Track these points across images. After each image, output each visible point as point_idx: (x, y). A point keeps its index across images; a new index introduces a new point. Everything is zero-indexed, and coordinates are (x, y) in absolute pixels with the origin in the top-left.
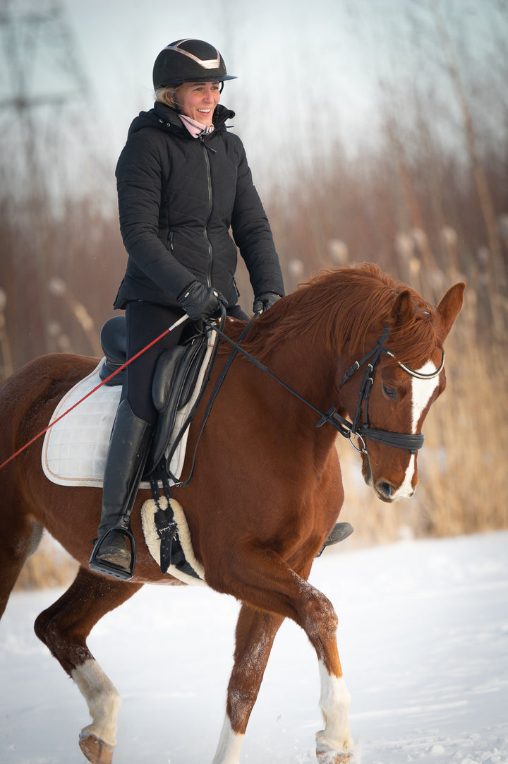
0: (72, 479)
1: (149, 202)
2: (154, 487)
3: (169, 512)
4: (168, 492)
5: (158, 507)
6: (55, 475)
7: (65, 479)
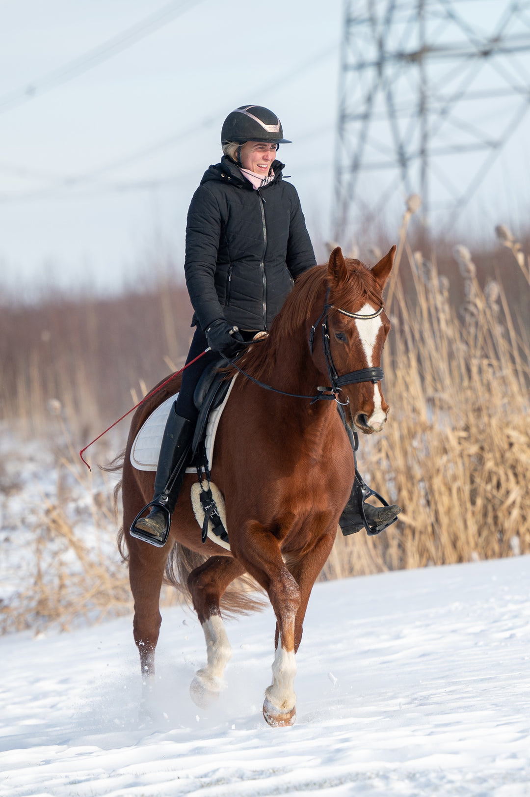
0: (147, 465)
1: (207, 245)
2: (199, 471)
3: (209, 493)
4: (209, 476)
5: (202, 488)
6: (137, 462)
7: (142, 465)
